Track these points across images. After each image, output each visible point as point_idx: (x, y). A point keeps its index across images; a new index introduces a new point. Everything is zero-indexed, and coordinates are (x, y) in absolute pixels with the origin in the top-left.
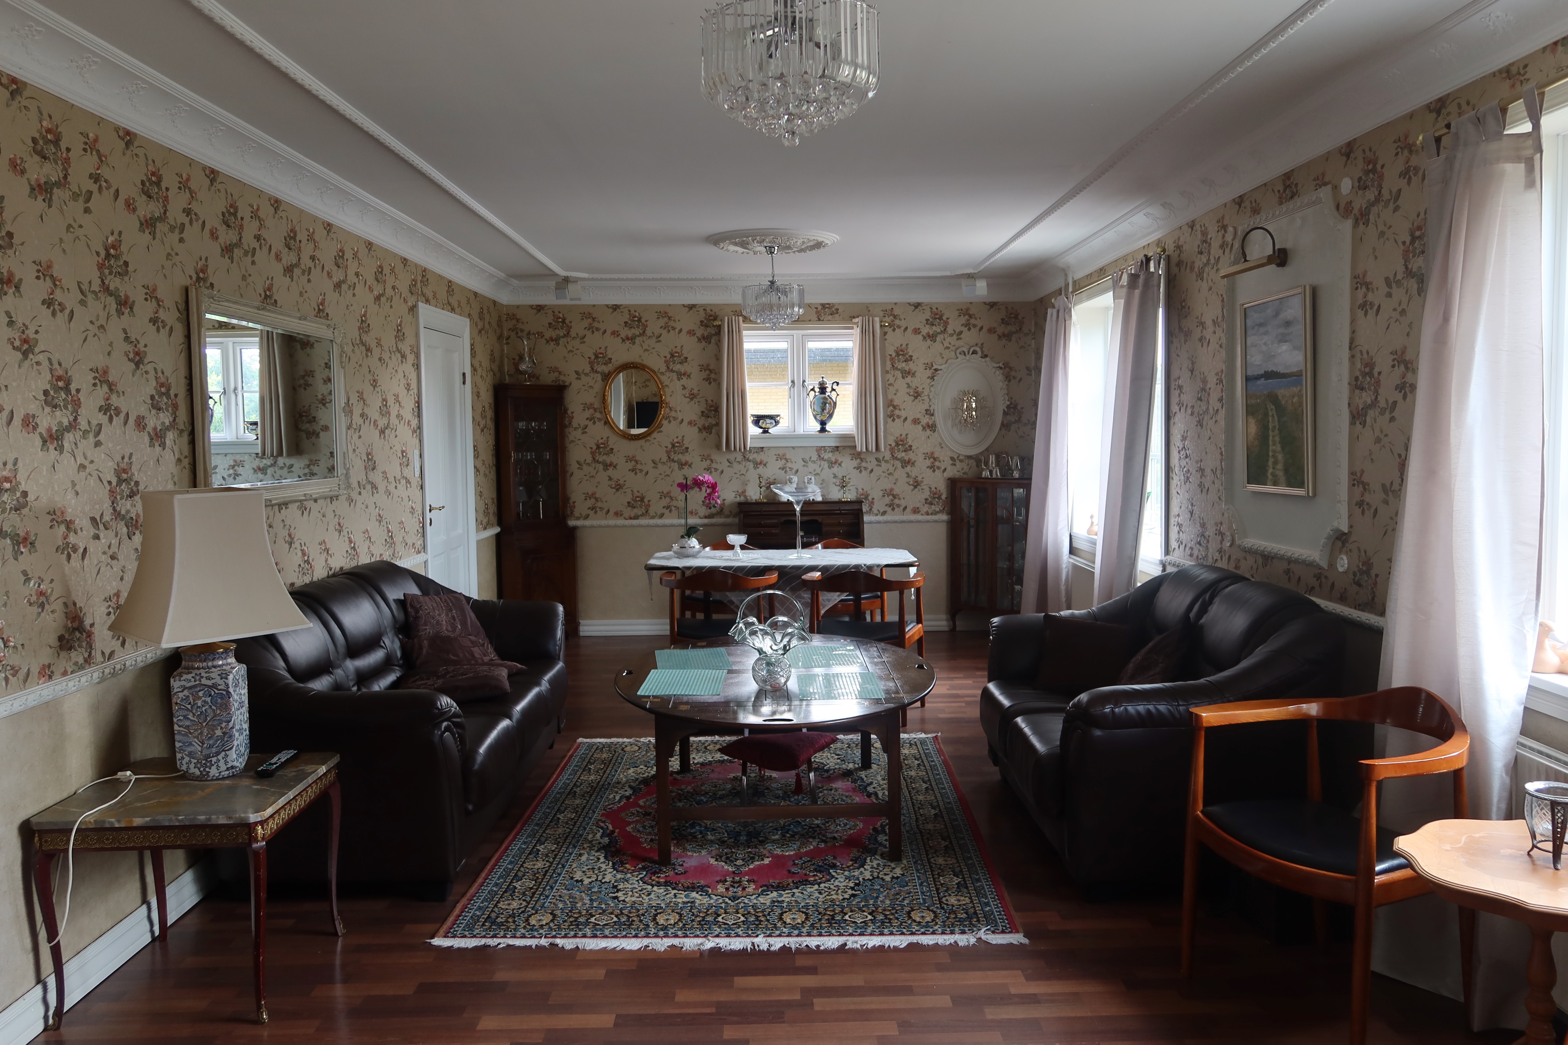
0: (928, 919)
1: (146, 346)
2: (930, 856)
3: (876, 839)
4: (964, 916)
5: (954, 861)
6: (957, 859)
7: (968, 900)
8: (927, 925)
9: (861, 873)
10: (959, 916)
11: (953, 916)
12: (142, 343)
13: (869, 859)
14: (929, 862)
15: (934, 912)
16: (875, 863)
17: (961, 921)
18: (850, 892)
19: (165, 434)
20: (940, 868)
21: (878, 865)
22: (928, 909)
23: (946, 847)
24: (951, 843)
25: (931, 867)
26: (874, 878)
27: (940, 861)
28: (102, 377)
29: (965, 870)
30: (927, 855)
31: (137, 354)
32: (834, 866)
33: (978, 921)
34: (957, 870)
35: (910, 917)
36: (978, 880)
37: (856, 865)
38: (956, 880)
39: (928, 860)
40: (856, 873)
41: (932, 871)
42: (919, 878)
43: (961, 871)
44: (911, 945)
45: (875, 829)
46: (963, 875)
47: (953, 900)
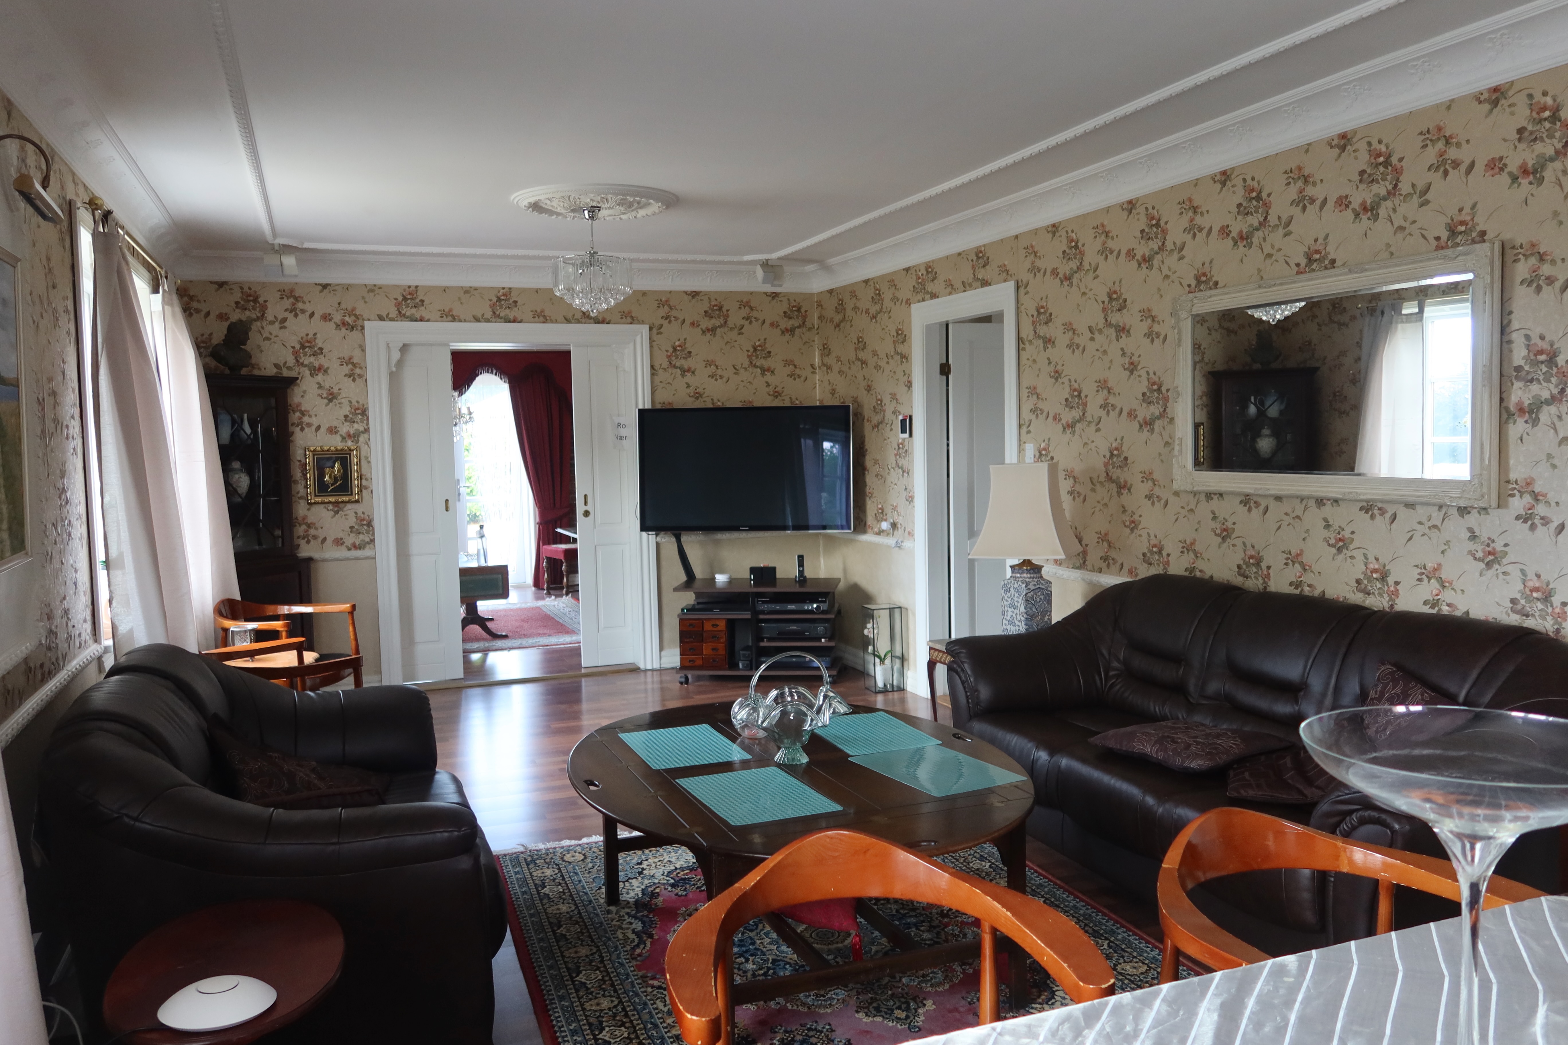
0: (568, 856)
1: (1140, 356)
2: (576, 912)
3: (643, 923)
4: (537, 862)
5: (549, 910)
6: (546, 913)
7: (535, 874)
8: (568, 851)
9: (642, 883)
10: (542, 861)
11: (548, 860)
12: (1136, 355)
13: (640, 896)
14: (576, 904)
15: (564, 861)
16: (632, 894)
17: (540, 857)
18: (644, 866)
19: (1154, 422)
20: (564, 899)
21: (628, 893)
22: (570, 863)
23: (560, 926)
24: (554, 932)
25: (573, 899)
26: (627, 881)
27: (564, 908)
28: (1103, 385)
29: (537, 902)
30: (579, 913)
31: (1132, 363)
32: (673, 886)
33: (525, 859)
34: (545, 901)
35: (584, 855)
36: (524, 893)
37: (650, 889)
38: (546, 890)
39: (577, 907)
40: (646, 882)
41: (571, 895)
42: (583, 887)
43: (541, 900)
44: (580, 839)
45: (651, 936)
46: (539, 896)
47: (548, 872)
